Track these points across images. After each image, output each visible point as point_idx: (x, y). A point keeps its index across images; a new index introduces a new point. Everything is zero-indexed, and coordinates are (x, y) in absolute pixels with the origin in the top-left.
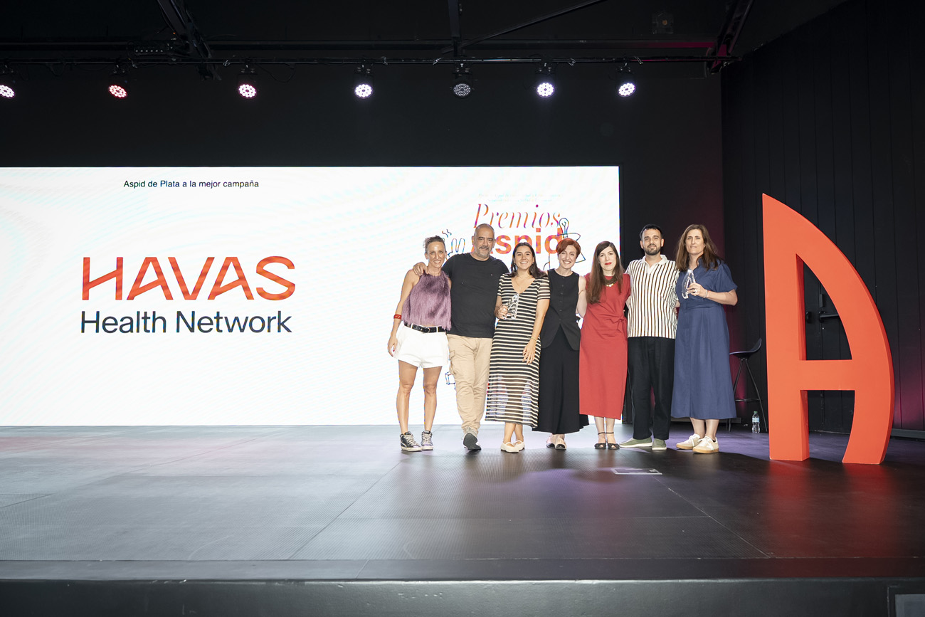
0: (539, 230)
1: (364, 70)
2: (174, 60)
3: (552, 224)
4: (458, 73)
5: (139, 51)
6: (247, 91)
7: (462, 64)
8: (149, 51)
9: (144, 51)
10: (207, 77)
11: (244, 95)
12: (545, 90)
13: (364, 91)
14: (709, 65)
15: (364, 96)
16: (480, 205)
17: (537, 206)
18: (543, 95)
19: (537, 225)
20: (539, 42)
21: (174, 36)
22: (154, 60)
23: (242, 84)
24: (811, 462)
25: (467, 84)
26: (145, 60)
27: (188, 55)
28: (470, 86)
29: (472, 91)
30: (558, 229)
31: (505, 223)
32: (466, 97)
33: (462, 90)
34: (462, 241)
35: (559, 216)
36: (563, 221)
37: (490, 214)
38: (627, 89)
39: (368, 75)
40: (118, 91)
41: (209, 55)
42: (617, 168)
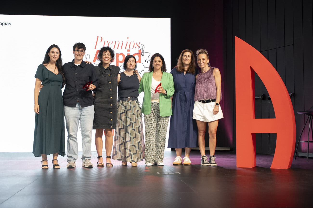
0: (128, 51)
3: (136, 47)
16: (98, 37)
17: (128, 38)
19: (128, 48)
24: (257, 168)
30: (139, 50)
34: (88, 55)
35: (139, 43)
36: (141, 46)
37: (103, 42)
42: (169, 19)
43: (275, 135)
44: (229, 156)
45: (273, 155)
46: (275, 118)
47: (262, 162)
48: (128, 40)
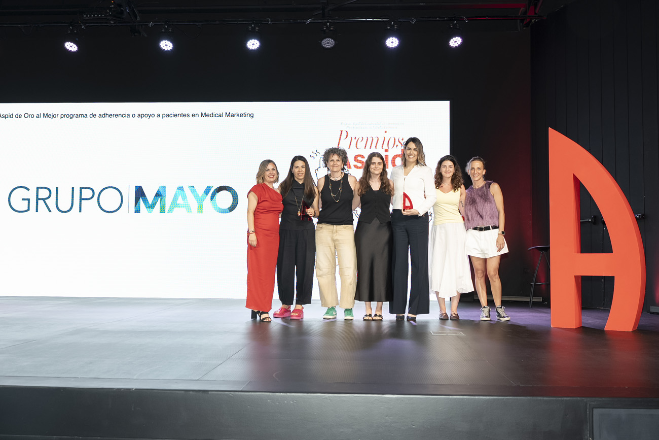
0: (386, 151)
1: (254, 28)
2: (112, 22)
3: (397, 146)
4: (324, 31)
5: (87, 16)
6: (166, 45)
7: (328, 24)
8: (94, 16)
9: (90, 16)
10: (136, 34)
11: (163, 48)
12: (392, 42)
13: (253, 44)
14: (522, 21)
15: (253, 48)
16: (341, 131)
17: (386, 132)
18: (391, 47)
19: (385, 147)
20: (388, 5)
21: (112, 4)
22: (97, 23)
23: (162, 40)
24: (582, 329)
25: (332, 38)
26: (92, 23)
27: (123, 19)
28: (335, 40)
29: (335, 44)
31: (361, 145)
32: (331, 48)
33: (328, 43)
35: (403, 139)
37: (349, 138)
38: (455, 42)
39: (257, 32)
40: (71, 47)
41: (138, 17)
42: (448, 102)
43: (612, 279)
44: (540, 310)
45: (609, 311)
46: (611, 252)
47: (590, 320)
48: (385, 135)
